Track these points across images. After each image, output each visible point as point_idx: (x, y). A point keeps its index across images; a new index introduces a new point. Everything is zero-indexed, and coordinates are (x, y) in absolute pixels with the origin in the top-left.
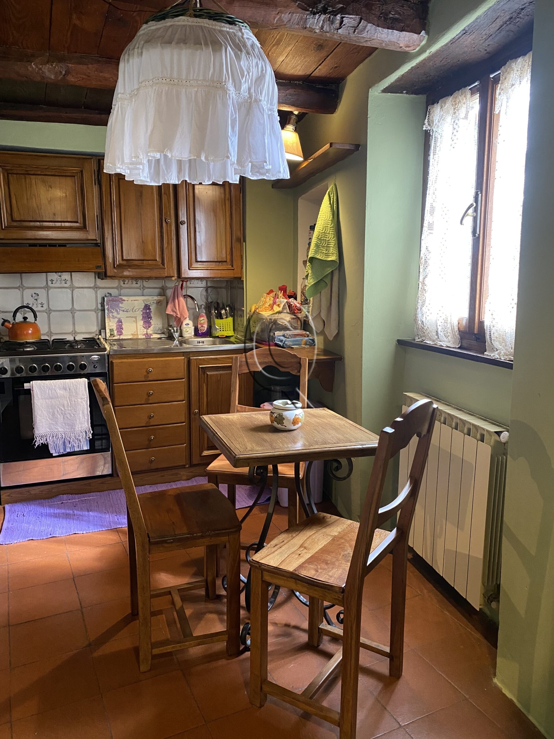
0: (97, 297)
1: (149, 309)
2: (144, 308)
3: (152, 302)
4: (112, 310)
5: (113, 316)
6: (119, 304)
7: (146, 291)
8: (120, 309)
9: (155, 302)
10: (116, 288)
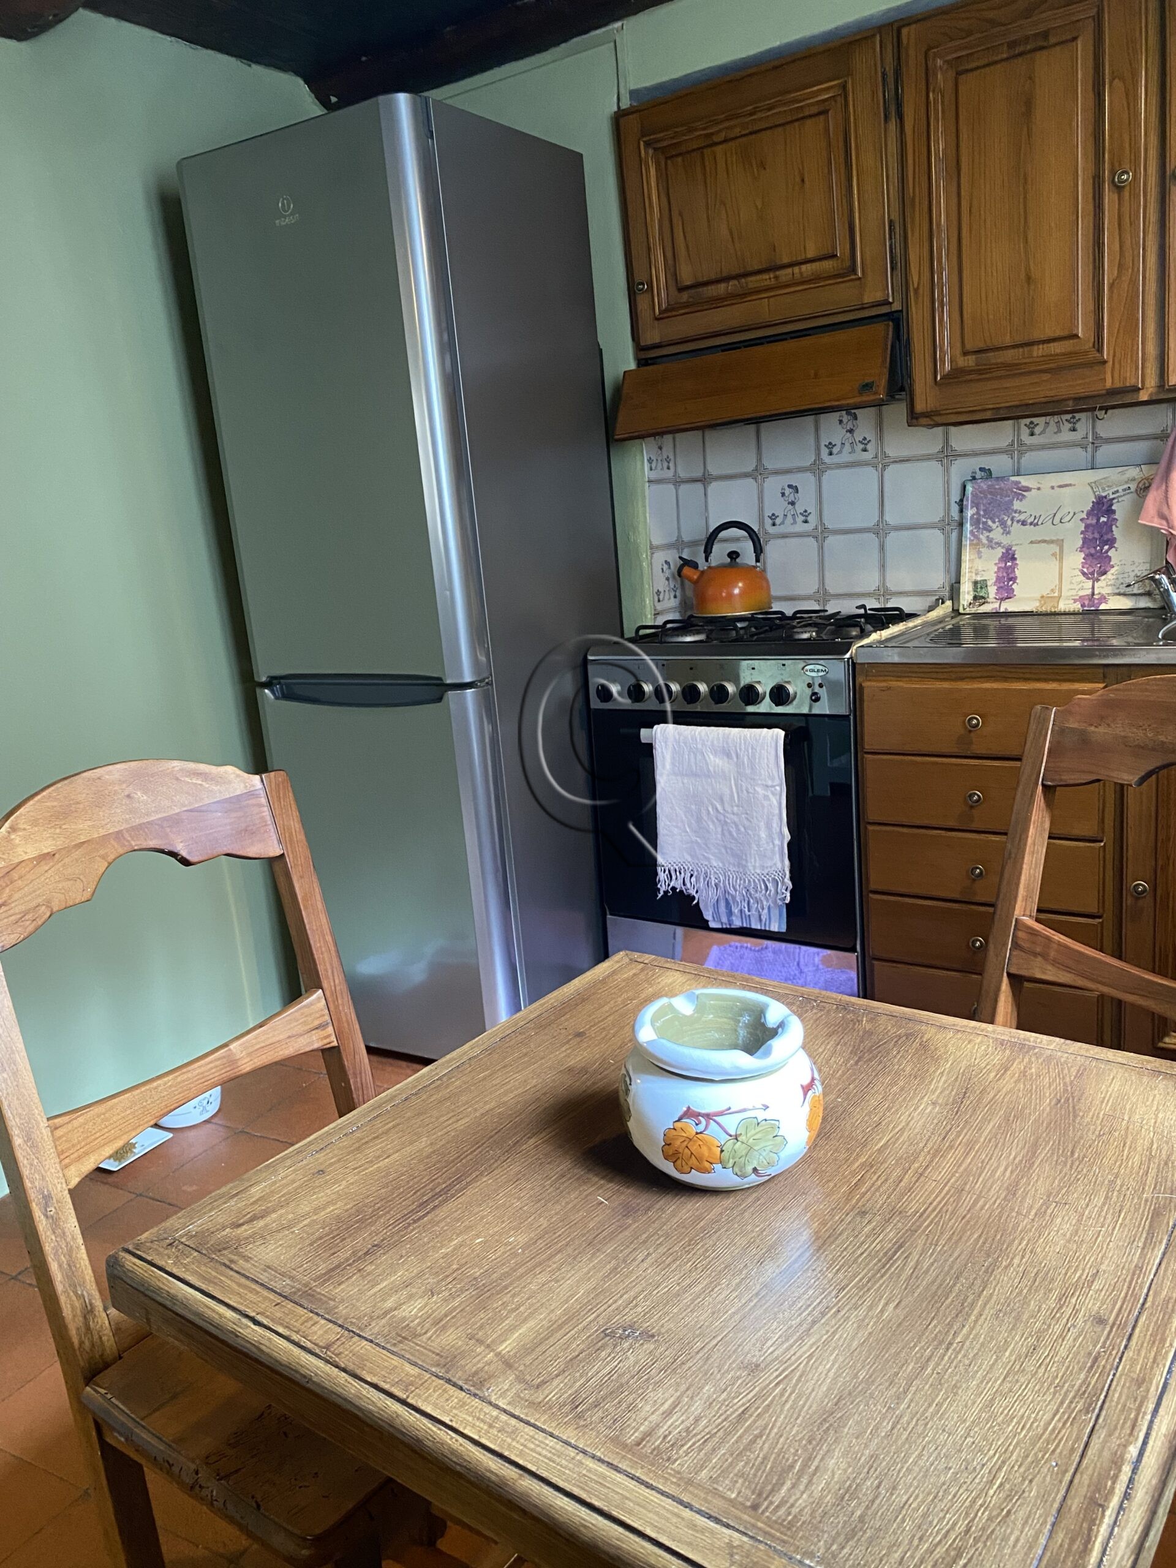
0: (947, 483)
1: (1110, 512)
2: (1093, 509)
3: (1120, 489)
4: (990, 523)
5: (990, 540)
6: (1011, 502)
7: (1106, 452)
8: (1012, 520)
9: (1133, 487)
10: (1008, 451)
